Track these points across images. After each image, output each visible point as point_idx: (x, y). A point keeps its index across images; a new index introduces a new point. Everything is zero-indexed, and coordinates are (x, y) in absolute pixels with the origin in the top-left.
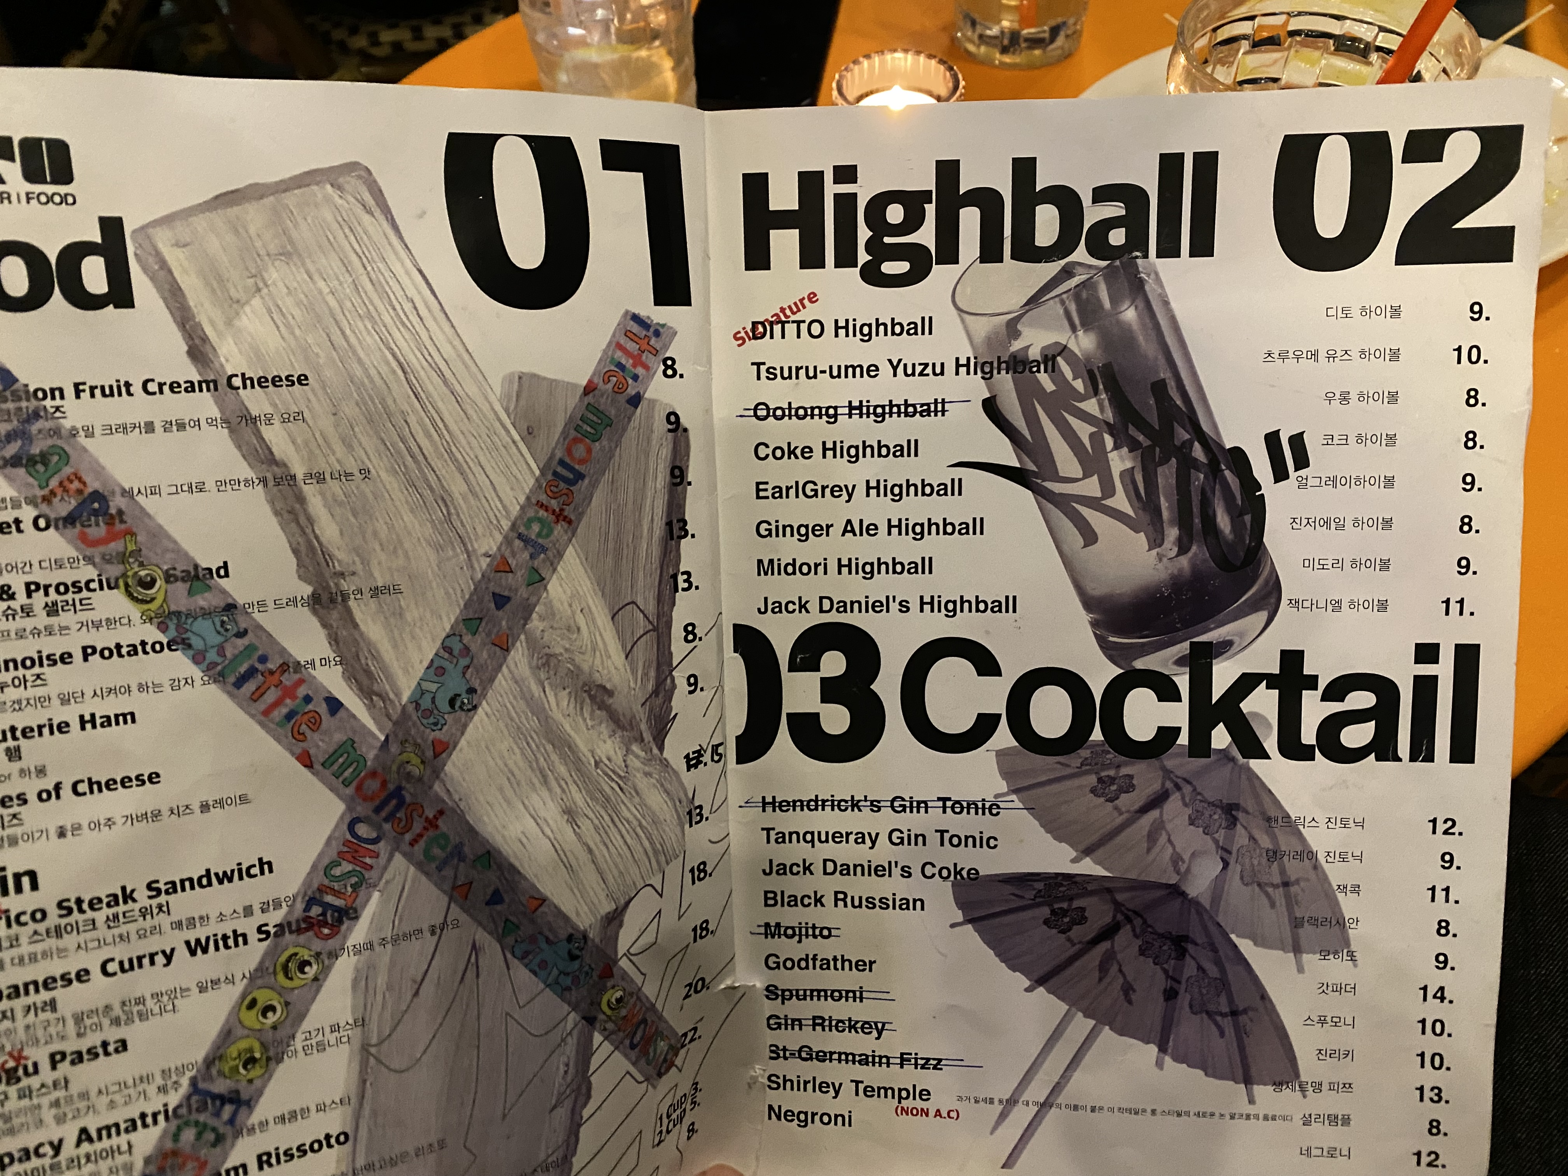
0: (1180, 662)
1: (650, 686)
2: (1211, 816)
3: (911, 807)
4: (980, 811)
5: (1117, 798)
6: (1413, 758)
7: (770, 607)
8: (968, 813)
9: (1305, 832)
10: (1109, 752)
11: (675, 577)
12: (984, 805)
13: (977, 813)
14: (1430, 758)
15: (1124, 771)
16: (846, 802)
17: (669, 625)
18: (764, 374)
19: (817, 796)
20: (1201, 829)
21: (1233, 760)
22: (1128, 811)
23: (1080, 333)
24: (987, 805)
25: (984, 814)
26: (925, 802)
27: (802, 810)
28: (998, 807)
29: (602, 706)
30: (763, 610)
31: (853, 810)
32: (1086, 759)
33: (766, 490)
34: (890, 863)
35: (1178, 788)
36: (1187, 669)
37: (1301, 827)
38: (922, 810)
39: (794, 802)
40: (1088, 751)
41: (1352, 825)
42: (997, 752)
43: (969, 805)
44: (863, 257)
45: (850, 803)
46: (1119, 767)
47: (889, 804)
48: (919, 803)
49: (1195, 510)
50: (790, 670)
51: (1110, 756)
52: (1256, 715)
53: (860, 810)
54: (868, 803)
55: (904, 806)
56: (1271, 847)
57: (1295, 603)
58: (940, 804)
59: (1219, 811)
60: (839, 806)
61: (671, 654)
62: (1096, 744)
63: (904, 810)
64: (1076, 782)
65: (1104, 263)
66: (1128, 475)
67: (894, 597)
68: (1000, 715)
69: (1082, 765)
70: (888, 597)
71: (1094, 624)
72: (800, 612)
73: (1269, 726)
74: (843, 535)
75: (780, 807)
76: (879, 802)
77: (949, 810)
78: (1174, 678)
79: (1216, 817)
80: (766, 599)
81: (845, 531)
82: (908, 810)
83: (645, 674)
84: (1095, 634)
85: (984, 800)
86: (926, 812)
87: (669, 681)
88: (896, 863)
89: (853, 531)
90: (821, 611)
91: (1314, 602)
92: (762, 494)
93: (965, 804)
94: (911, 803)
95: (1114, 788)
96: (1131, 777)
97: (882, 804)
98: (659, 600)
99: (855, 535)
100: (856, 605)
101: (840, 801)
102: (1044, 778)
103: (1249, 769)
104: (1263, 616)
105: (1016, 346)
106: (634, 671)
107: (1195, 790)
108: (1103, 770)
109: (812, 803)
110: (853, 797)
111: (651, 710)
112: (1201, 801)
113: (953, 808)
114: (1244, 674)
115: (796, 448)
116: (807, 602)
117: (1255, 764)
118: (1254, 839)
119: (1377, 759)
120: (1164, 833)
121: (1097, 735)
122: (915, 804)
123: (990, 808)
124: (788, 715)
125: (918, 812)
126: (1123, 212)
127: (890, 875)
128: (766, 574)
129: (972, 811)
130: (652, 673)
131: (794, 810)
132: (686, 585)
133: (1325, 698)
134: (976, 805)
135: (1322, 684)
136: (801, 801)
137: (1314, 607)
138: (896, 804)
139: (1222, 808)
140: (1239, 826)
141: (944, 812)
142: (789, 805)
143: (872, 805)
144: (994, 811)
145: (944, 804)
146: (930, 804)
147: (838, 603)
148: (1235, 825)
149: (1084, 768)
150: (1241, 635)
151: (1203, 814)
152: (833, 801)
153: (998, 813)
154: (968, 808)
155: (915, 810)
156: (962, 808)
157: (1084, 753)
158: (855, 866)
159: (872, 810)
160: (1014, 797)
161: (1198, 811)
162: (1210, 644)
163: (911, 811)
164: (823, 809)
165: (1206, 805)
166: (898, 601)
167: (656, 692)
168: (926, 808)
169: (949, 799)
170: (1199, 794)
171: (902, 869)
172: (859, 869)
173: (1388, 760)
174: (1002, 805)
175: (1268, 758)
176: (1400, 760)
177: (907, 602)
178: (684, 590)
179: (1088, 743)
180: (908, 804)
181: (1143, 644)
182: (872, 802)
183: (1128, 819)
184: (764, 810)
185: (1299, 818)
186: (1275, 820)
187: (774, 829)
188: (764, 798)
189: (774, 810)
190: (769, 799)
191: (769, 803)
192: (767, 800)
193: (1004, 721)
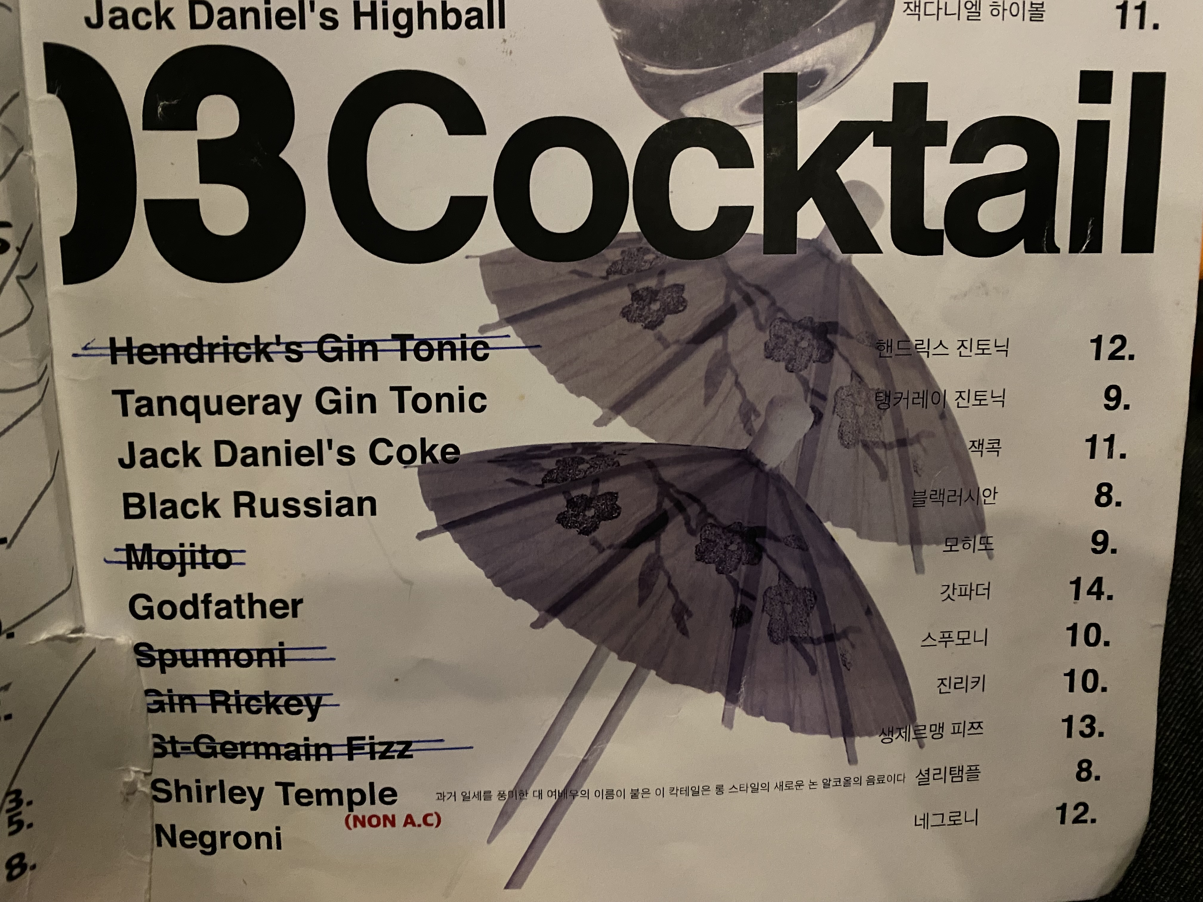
2: (796, 343)
3: (351, 351)
4: (459, 354)
5: (662, 322)
6: (1074, 248)
7: (107, 16)
8: (441, 358)
9: (930, 362)
10: (648, 251)
12: (464, 344)
13: (453, 358)
14: (1096, 247)
15: (670, 279)
16: (247, 346)
19: (200, 338)
20: (782, 364)
21: (827, 255)
22: (677, 342)
24: (469, 344)
25: (464, 358)
26: (372, 343)
27: (177, 361)
28: (486, 346)
30: (94, 21)
31: (258, 360)
32: (615, 263)
34: (320, 442)
35: (749, 301)
36: (761, 117)
37: (924, 355)
38: (369, 356)
39: (164, 347)
40: (618, 251)
41: (993, 350)
42: (481, 258)
43: (441, 345)
45: (253, 349)
46: (662, 273)
47: (315, 347)
48: (362, 344)
50: (146, 127)
51: (650, 257)
52: (860, 185)
53: (270, 359)
54: (282, 348)
55: (339, 350)
56: (882, 387)
57: (915, 8)
58: (397, 345)
59: (808, 335)
60: (236, 354)
62: (630, 239)
63: (340, 357)
64: (602, 300)
67: (312, 4)
68: (486, 198)
69: (609, 273)
70: (301, 4)
71: (623, 45)
72: (159, 27)
73: (879, 203)
75: (141, 355)
76: (299, 344)
77: (410, 355)
78: (742, 131)
79: (804, 344)
80: (99, 3)
82: (345, 355)
84: (624, 60)
85: (463, 336)
86: (375, 358)
88: (330, 442)
90: (194, 25)
91: (942, 5)
93: (435, 345)
94: (351, 344)
95: (655, 306)
96: (680, 288)
97: (305, 348)
100: (252, 18)
101: (237, 346)
102: (553, 298)
103: (851, 269)
104: (869, 29)
107: (773, 303)
108: (640, 279)
109: (194, 350)
110: (257, 338)
112: (782, 320)
113: (416, 350)
114: (841, 122)
116: (169, 10)
117: (860, 261)
118: (859, 376)
119: (1028, 250)
120: (729, 373)
121: (630, 224)
122: (356, 346)
123: (474, 349)
124: (148, 203)
125: (362, 358)
127: (321, 463)
129: (447, 354)
131: (164, 361)
133: (957, 157)
134: (453, 345)
135: (952, 137)
136: (176, 347)
137: (942, 12)
138: (327, 347)
139: (813, 331)
140: (837, 357)
141: (404, 358)
142: (154, 352)
143: (288, 350)
144: (480, 353)
145: (403, 346)
146: (380, 346)
147: (221, 11)
148: (832, 355)
149: (612, 278)
151: (785, 341)
152: (226, 346)
153: (486, 356)
154: (441, 350)
155: (357, 355)
156: (431, 350)
157: (612, 254)
158: (266, 450)
159: (289, 359)
160: (509, 330)
161: (778, 337)
162: (792, 77)
163: (351, 358)
164: (212, 360)
165: (789, 326)
166: (318, 9)
168: (375, 351)
169: (411, 337)
170: (780, 310)
171: (340, 452)
172: (272, 454)
173: (1041, 251)
174: (491, 343)
175: (879, 251)
176: (1057, 250)
177: (334, 12)
179: (617, 238)
180: (345, 346)
181: (697, 79)
182: (288, 345)
183: (676, 354)
184: (114, 361)
185: (921, 342)
186: (888, 346)
187: (132, 392)
188: (112, 340)
189: (131, 361)
190: (121, 343)
191: (121, 349)
192: (118, 345)
193: (491, 208)
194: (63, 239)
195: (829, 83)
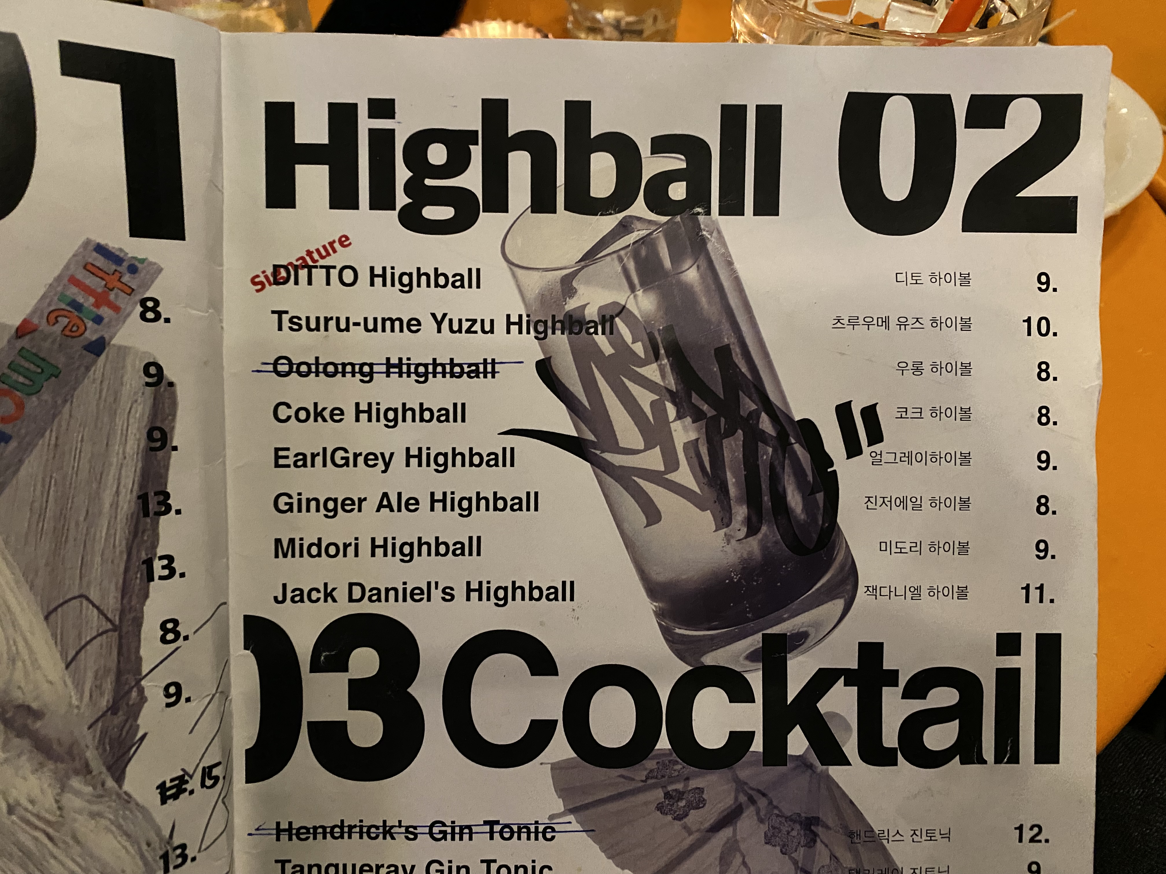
0: (752, 657)
1: (104, 702)
2: (788, 833)
3: (453, 834)
4: (533, 836)
5: (687, 815)
6: (998, 760)
7: (289, 595)
8: (519, 838)
9: (890, 847)
10: (676, 763)
11: (149, 563)
12: (537, 828)
13: (529, 838)
14: (1015, 759)
15: (693, 784)
16: (377, 828)
17: (138, 622)
18: (286, 324)
19: (342, 821)
20: (778, 849)
21: (811, 767)
22: (698, 830)
23: (640, 293)
24: (541, 828)
25: (537, 839)
26: (469, 827)
27: (325, 838)
28: (553, 830)
29: (23, 732)
30: (280, 598)
31: (385, 838)
32: (651, 771)
33: (287, 457)
35: (752, 801)
36: (760, 665)
37: (885, 842)
38: (466, 837)
39: (315, 828)
40: (654, 762)
41: (938, 837)
42: (552, 764)
43: (519, 829)
44: (402, 200)
45: (381, 830)
46: (687, 779)
47: (427, 830)
48: (462, 828)
49: (764, 487)
50: (312, 671)
51: (678, 767)
52: (835, 715)
53: (393, 838)
54: (403, 830)
55: (445, 833)
56: (854, 866)
57: (873, 591)
58: (487, 828)
59: (797, 827)
60: (368, 833)
61: (139, 659)
62: (663, 753)
63: (445, 838)
64: (642, 798)
65: (664, 219)
66: (692, 447)
67: (437, 583)
68: (556, 721)
69: (647, 778)
70: (429, 584)
71: (659, 614)
72: (326, 601)
73: (848, 728)
74: (378, 510)
75: (298, 835)
76: (415, 828)
77: (497, 836)
78: (747, 676)
79: (794, 833)
80: (284, 586)
81: (380, 506)
82: (449, 837)
83: (98, 687)
84: (660, 625)
85: (537, 822)
86: (471, 839)
87: (134, 694)
89: (390, 506)
90: (351, 600)
91: (893, 589)
92: (281, 462)
93: (515, 828)
94: (453, 828)
95: (682, 804)
96: (701, 790)
97: (419, 830)
98: (125, 590)
99: (392, 510)
100: (392, 593)
101: (370, 827)
102: (605, 795)
103: (829, 777)
104: (839, 604)
105: (572, 304)
106: (78, 685)
107: (770, 803)
108: (672, 783)
109: (337, 830)
110: (385, 822)
111: (104, 733)
112: (778, 816)
113: (501, 832)
114: (820, 669)
115: (324, 409)
116: (334, 589)
117: (835, 771)
118: (836, 858)
119: (962, 762)
120: (738, 855)
121: (664, 743)
122: (457, 830)
123: (544, 832)
124: (309, 723)
125: (461, 839)
126: (684, 165)
128: (285, 556)
129: (524, 836)
130: (109, 685)
131: (315, 838)
132: (166, 572)
133: (907, 695)
134: (528, 829)
135: (903, 681)
136: (324, 828)
137: (893, 594)
138: (436, 830)
139: (801, 823)
140: (819, 843)
141: (492, 838)
142: (308, 832)
143: (407, 831)
144: (549, 836)
145: (492, 829)
146: (474, 829)
147: (371, 590)
148: (815, 842)
149: (650, 782)
150: (817, 625)
151: (780, 831)
152: (361, 827)
153: (553, 838)
154: (519, 832)
155: (457, 837)
156: (512, 832)
157: (650, 764)
159: (407, 838)
160: (571, 818)
161: (774, 828)
162: (782, 637)
163: (453, 839)
164: (350, 837)
165: (783, 820)
166: (440, 588)
167: (113, 709)
168: (471, 834)
169: (497, 822)
170: (776, 807)
173: (973, 763)
174: (557, 828)
175: (849, 764)
176: (985, 762)
177: (452, 589)
178: (161, 578)
179: (654, 753)
180: (449, 830)
181: (712, 637)
182: (407, 828)
183: (698, 840)
184: (278, 839)
185: (882, 832)
186: (857, 835)
187: (289, 861)
188: (278, 824)
189: (290, 839)
190: (284, 826)
191: (284, 830)
192: (282, 827)
193: (560, 728)
194: (247, 751)
195: (809, 642)
